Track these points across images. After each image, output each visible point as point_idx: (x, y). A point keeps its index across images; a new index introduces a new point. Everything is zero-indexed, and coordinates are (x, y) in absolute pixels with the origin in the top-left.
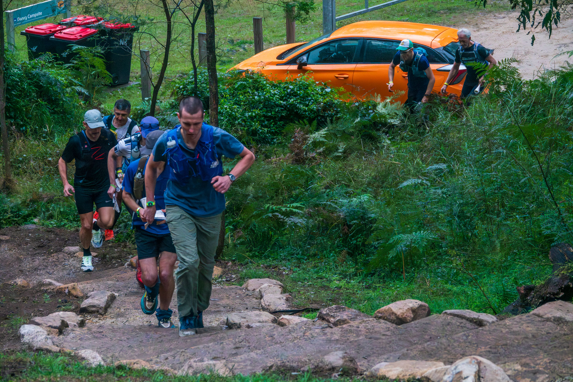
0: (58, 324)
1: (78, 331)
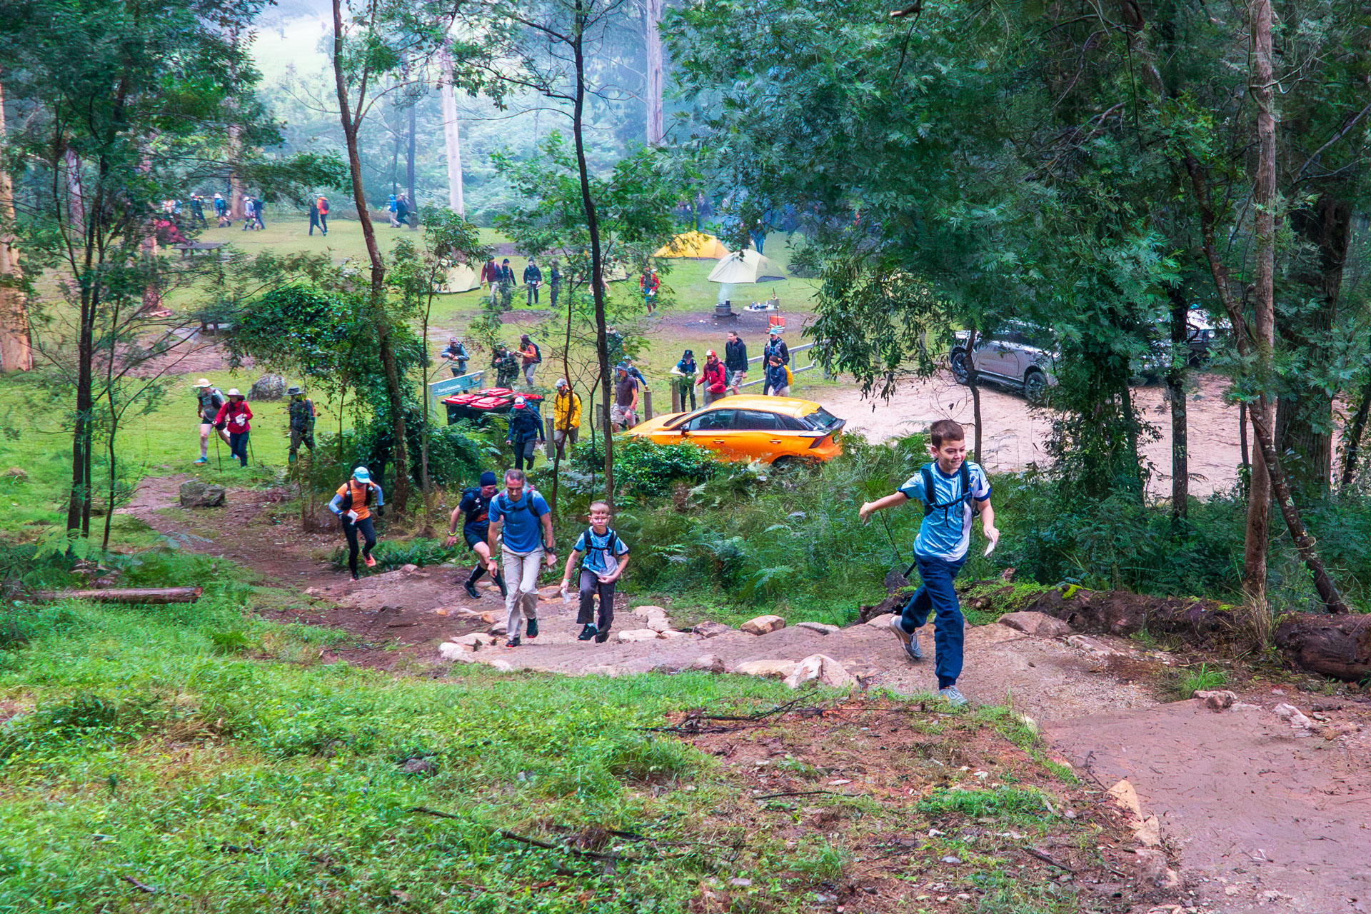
0: (473, 642)
1: (491, 648)
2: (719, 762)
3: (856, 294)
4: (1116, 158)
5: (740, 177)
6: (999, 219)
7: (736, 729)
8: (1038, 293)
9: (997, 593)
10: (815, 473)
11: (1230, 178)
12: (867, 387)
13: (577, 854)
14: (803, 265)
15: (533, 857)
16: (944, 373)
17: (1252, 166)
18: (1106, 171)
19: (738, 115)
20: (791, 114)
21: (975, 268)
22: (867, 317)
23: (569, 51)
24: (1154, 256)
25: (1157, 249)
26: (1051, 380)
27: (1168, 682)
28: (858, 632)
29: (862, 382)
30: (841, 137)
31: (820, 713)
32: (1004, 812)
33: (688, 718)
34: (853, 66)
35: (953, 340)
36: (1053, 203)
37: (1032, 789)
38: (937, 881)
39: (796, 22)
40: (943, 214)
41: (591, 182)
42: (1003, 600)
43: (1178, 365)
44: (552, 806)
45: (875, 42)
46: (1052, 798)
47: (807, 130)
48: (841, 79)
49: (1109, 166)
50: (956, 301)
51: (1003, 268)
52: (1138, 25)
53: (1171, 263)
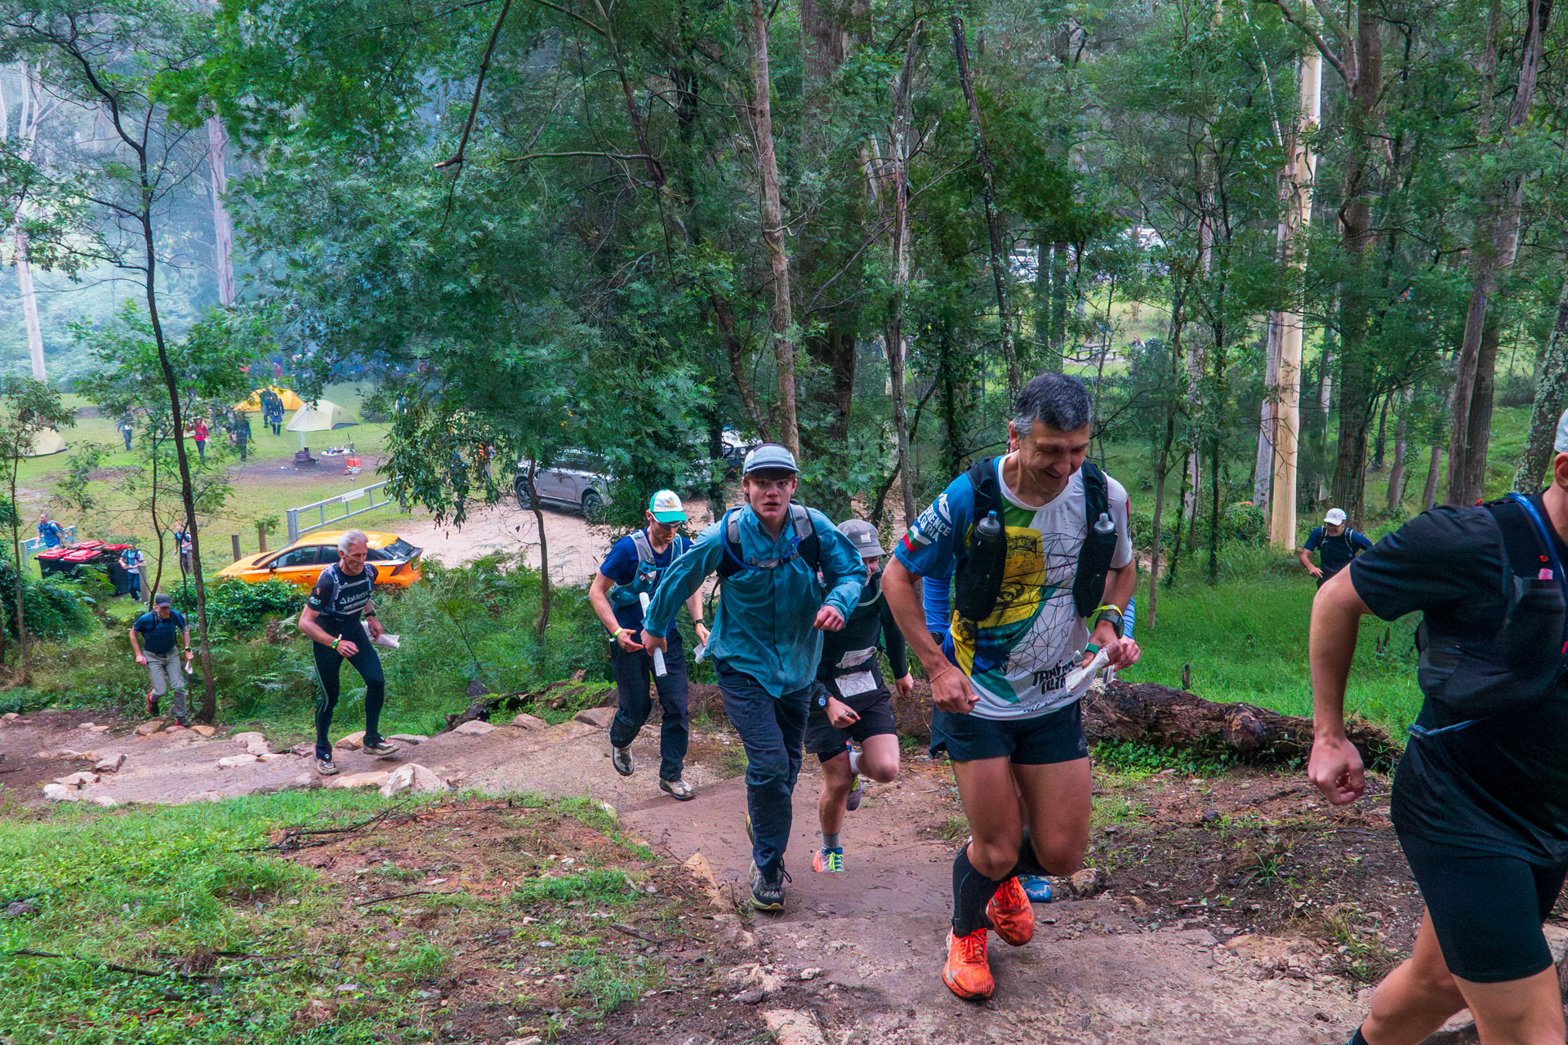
0: (77, 782)
1: (95, 786)
2: (320, 874)
3: (424, 434)
4: (651, 299)
5: (307, 331)
6: (549, 358)
7: (336, 841)
8: (589, 423)
9: (570, 694)
10: (397, 598)
11: (751, 313)
12: (439, 517)
13: (184, 979)
14: (373, 411)
15: (140, 986)
16: (509, 499)
17: (770, 301)
18: (642, 311)
19: (302, 273)
20: (353, 271)
21: (531, 403)
22: (435, 453)
23: (139, 226)
24: (690, 384)
25: (692, 377)
26: (606, 500)
27: (730, 760)
28: (446, 739)
29: (435, 513)
30: (400, 290)
31: (414, 818)
32: (591, 894)
33: (288, 835)
34: (405, 226)
35: (516, 470)
36: (597, 341)
37: (615, 869)
38: (534, 966)
39: (350, 188)
40: (498, 356)
41: (167, 346)
42: (576, 699)
43: (719, 478)
44: (157, 934)
45: (425, 203)
46: (634, 876)
47: (367, 285)
48: (397, 238)
49: (643, 306)
50: (516, 433)
51: (556, 403)
52: (659, 180)
53: (705, 389)
